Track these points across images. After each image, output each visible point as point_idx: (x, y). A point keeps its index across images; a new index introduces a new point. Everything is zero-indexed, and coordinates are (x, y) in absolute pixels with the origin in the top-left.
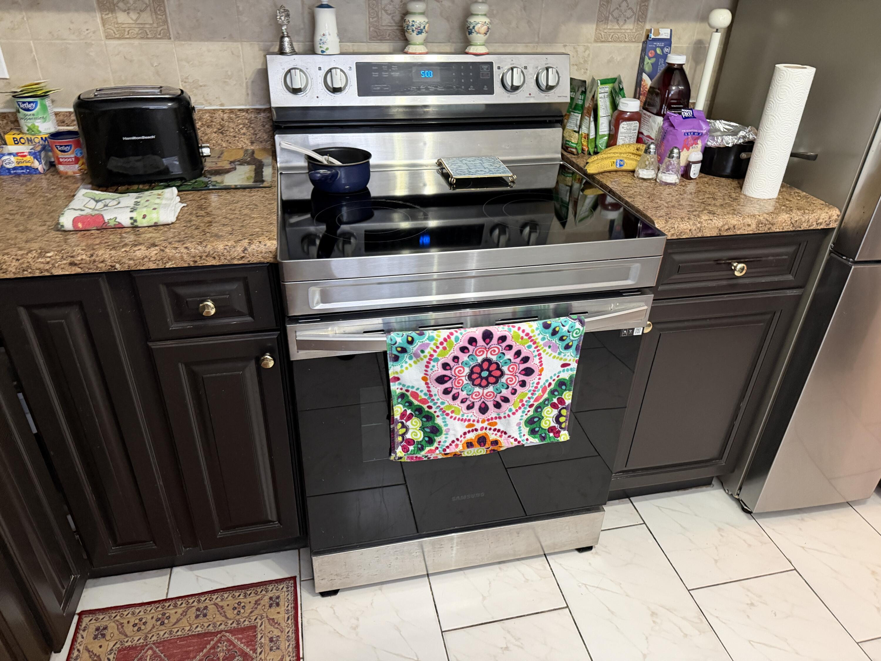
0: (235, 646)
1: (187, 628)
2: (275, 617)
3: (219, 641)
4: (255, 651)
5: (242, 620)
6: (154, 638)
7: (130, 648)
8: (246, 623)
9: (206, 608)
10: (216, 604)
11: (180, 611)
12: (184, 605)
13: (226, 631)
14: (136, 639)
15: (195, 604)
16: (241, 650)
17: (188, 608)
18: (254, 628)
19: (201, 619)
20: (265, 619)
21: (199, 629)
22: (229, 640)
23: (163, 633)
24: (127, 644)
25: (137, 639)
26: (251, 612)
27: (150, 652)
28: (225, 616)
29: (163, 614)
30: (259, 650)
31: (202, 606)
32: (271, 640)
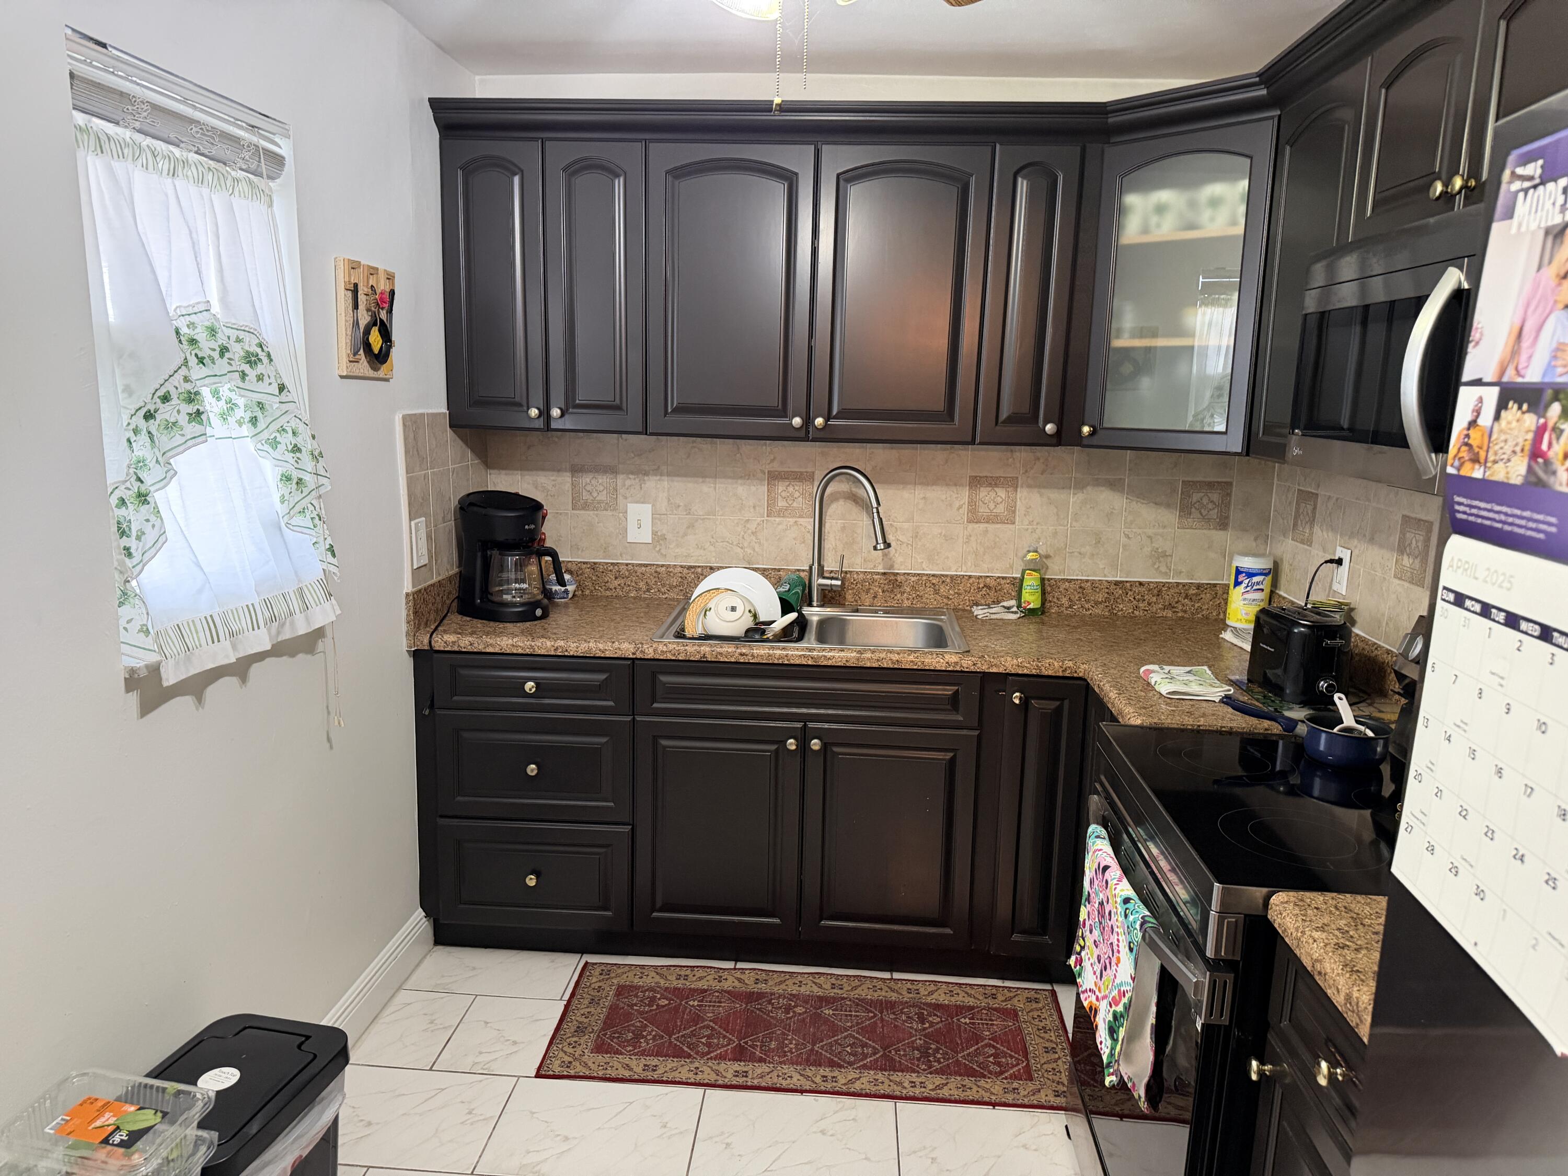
0: (1011, 1068)
1: (1033, 1042)
2: (1043, 1093)
3: (1017, 1059)
4: (1006, 1078)
5: (1040, 1073)
6: (1024, 1026)
7: (1016, 1015)
8: (1036, 1075)
9: (1057, 1053)
10: (1059, 1058)
11: (1053, 1038)
12: (1059, 1041)
13: (1028, 1065)
14: (1026, 1017)
15: (1060, 1047)
16: (1007, 1071)
17: (1055, 1043)
18: (1031, 1079)
19: (1042, 1050)
20: (1040, 1087)
21: (1031, 1049)
22: (1018, 1064)
23: (1028, 1029)
24: (1020, 1013)
25: (1023, 1016)
26: (1048, 1079)
27: (1010, 1024)
28: (1045, 1063)
29: (1050, 1030)
30: (1005, 1081)
31: (1058, 1050)
32: (1014, 1089)
